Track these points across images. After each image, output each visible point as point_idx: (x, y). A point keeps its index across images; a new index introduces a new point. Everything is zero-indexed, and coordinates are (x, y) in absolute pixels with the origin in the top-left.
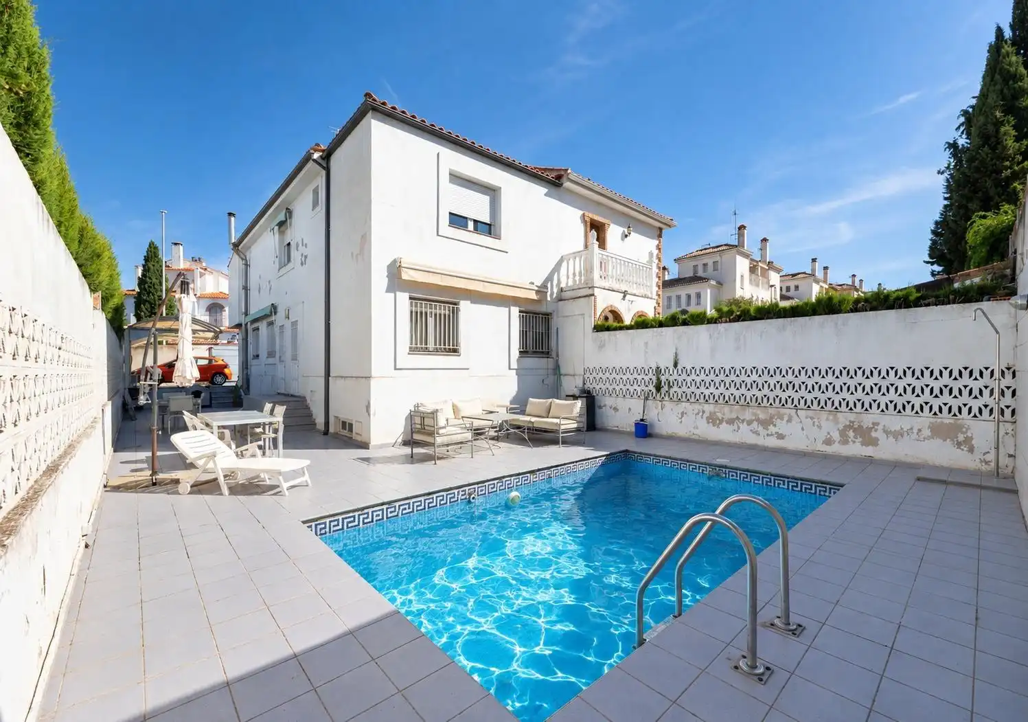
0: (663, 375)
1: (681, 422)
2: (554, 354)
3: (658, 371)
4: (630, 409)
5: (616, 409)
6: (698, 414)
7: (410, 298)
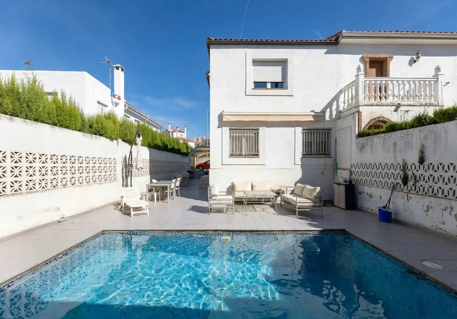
0: (409, 170)
1: (427, 215)
2: (333, 155)
3: (404, 167)
4: (381, 197)
5: (371, 196)
6: (445, 210)
7: (230, 130)
